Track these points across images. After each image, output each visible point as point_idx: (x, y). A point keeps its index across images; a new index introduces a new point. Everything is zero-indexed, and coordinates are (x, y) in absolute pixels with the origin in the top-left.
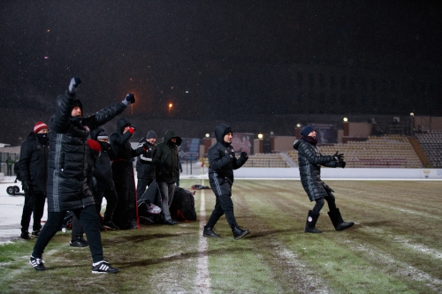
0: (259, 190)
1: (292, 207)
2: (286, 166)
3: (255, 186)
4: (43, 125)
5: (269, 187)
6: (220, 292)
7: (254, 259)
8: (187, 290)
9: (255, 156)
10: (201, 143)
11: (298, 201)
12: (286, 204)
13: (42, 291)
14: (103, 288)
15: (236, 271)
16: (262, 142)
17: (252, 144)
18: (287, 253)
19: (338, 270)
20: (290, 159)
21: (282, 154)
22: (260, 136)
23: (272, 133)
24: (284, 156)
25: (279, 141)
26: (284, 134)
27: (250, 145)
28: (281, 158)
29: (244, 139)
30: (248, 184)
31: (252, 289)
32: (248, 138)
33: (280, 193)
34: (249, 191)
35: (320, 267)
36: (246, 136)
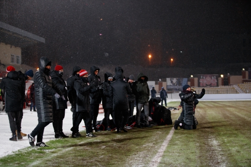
0: (217, 107)
1: (231, 116)
2: (237, 92)
3: (216, 104)
4: (86, 72)
5: (224, 105)
6: (163, 165)
7: (194, 146)
8: (145, 164)
9: (219, 87)
10: (188, 81)
11: (236, 113)
12: (228, 115)
13: (63, 165)
14: (98, 163)
15: (179, 153)
16: (223, 79)
17: (218, 80)
18: (215, 143)
19: (238, 152)
20: (239, 89)
21: (234, 86)
22: (222, 76)
23: (228, 74)
24: (235, 87)
25: (233, 78)
26: (235, 74)
27: (216, 81)
28: (234, 88)
29: (213, 78)
30: (213, 103)
31: (183, 163)
32: (215, 77)
33: (228, 108)
34: (211, 107)
35: (229, 150)
36: (214, 76)
